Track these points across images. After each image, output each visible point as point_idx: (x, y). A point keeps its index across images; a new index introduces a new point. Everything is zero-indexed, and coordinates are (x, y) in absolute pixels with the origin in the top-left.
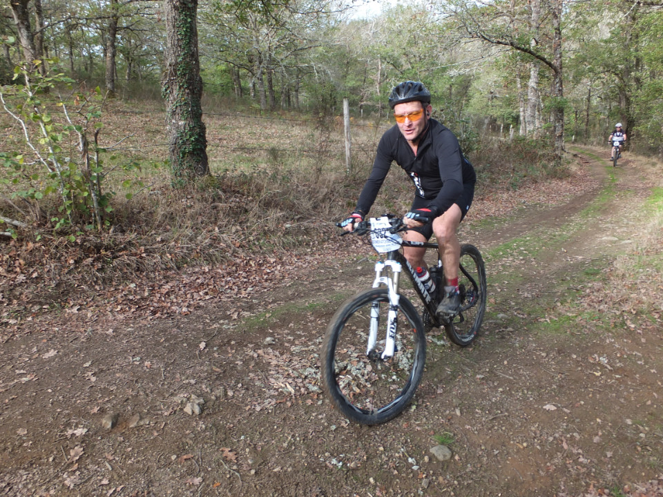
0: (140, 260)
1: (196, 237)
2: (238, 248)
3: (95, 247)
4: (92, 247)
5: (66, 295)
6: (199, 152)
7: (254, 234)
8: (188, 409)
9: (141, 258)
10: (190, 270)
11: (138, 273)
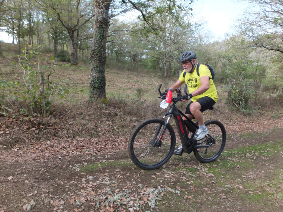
0: (57, 131)
1: (88, 124)
2: (107, 131)
3: (38, 123)
4: (37, 123)
5: (17, 142)
6: (100, 88)
7: (117, 126)
8: (24, 207)
9: (58, 130)
10: (79, 139)
11: (54, 137)
